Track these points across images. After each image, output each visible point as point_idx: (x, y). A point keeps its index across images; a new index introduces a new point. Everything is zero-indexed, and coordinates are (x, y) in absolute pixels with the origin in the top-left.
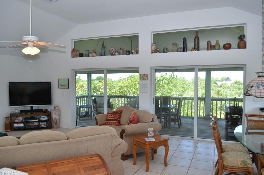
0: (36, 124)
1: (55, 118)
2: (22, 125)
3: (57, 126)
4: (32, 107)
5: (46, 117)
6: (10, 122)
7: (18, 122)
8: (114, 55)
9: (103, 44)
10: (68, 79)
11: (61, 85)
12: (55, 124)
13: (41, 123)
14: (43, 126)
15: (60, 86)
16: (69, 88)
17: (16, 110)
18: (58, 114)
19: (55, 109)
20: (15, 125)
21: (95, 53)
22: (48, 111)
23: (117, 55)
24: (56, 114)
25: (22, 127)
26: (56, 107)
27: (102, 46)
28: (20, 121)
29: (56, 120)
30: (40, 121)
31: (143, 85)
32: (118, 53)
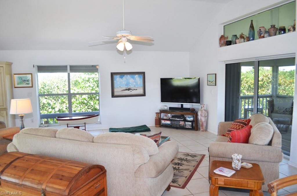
0: (182, 123)
1: (201, 119)
2: (168, 122)
3: (203, 129)
4: (182, 105)
5: (192, 117)
6: (159, 118)
7: (166, 118)
8: (263, 37)
9: (252, 24)
10: (216, 74)
11: (210, 82)
12: (201, 126)
13: (187, 123)
14: (188, 127)
15: (208, 83)
16: (216, 85)
17: (166, 106)
18: (203, 116)
19: (202, 109)
20: (163, 122)
21: (243, 38)
22: (195, 111)
23: (266, 37)
24: (201, 115)
25: (169, 124)
26: (203, 107)
27: (250, 27)
28: (168, 119)
29: (202, 122)
30: (185, 120)
32: (268, 34)
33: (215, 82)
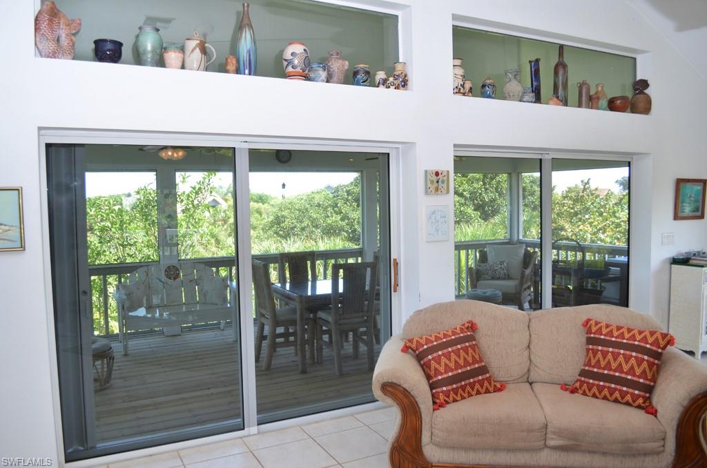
9: (246, 14)
10: (20, 192)
31: (434, 213)
33: (15, 234)
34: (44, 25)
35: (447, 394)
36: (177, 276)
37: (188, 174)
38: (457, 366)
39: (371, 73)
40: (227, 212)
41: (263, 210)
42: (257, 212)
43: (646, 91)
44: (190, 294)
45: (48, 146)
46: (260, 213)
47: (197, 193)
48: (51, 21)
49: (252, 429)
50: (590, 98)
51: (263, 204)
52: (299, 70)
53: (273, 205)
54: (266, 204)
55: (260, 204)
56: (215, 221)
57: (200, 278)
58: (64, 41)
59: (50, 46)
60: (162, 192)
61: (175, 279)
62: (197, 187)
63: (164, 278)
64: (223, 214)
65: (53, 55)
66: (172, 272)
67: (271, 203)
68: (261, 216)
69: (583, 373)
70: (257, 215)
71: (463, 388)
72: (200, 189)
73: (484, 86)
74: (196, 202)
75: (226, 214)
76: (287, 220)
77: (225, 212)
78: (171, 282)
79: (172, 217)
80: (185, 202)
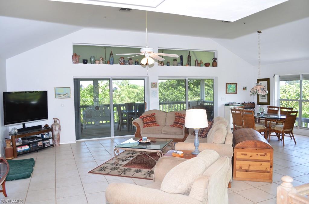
0: (40, 144)
2: (27, 147)
3: (59, 143)
4: (24, 125)
6: (12, 147)
8: (124, 64)
9: (111, 52)
10: (70, 87)
11: (60, 95)
12: (58, 140)
13: (45, 142)
14: (47, 145)
15: (57, 96)
16: (70, 98)
19: (56, 123)
20: (19, 149)
25: (27, 150)
27: (111, 54)
29: (59, 136)
31: (153, 92)
32: (128, 63)
33: (69, 95)
34: (74, 58)
35: (146, 125)
36: (99, 109)
37: (103, 81)
38: (149, 120)
39: (139, 62)
40: (121, 93)
41: (135, 92)
42: (133, 92)
43: (216, 61)
44: (102, 114)
45: (74, 79)
46: (134, 93)
47: (106, 86)
48: (75, 57)
49: (113, 137)
50: (198, 64)
51: (135, 89)
52: (122, 63)
53: (139, 90)
54: (136, 89)
55: (134, 89)
56: (115, 96)
57: (105, 110)
58: (77, 60)
59: (75, 61)
60: (95, 86)
61: (98, 110)
62: (106, 84)
63: (95, 109)
64: (119, 93)
65: (76, 63)
66: (97, 108)
67: (138, 89)
68: (134, 94)
69: (174, 123)
70: (133, 93)
71: (150, 125)
72: (106, 85)
73: (167, 63)
74: (105, 89)
75: (120, 93)
76: (141, 95)
77: (119, 92)
78: (97, 110)
79: (97, 93)
80: (102, 89)
